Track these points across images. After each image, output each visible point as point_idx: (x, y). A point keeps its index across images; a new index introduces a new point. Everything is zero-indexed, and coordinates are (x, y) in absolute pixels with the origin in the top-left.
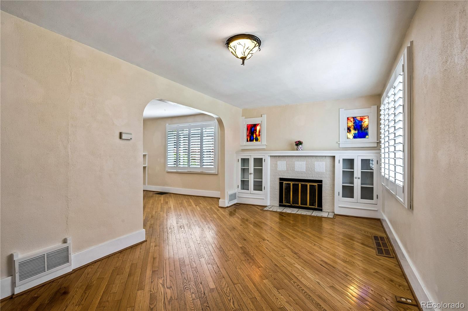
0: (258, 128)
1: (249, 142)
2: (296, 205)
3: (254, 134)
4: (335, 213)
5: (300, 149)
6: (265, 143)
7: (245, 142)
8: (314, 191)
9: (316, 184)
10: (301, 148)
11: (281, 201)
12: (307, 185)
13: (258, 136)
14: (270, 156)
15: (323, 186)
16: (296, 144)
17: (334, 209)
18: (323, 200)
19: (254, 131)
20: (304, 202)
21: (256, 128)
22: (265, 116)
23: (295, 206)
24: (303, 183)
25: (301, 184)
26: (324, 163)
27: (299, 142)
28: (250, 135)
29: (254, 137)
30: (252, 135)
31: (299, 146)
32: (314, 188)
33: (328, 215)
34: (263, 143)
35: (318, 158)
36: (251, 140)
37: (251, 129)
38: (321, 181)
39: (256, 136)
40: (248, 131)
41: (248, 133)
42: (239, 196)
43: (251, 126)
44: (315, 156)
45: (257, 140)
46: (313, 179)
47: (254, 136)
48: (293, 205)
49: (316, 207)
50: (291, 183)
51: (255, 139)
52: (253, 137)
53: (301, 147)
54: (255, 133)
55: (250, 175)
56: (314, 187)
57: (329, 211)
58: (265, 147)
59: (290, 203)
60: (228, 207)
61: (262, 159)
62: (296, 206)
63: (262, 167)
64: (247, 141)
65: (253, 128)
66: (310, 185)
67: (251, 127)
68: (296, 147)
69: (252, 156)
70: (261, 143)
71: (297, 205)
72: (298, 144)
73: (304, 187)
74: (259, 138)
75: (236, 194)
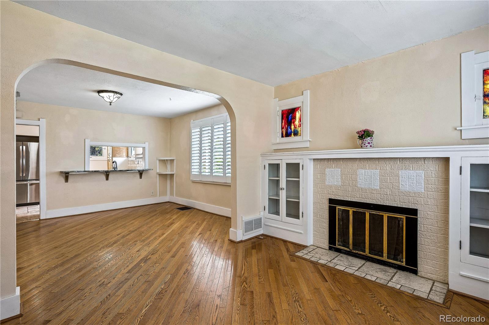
0: (298, 115)
1: (285, 138)
2: (359, 252)
3: (292, 124)
4: (451, 287)
5: (366, 145)
6: (309, 139)
7: (279, 139)
8: (398, 230)
9: (403, 217)
10: (369, 143)
11: (332, 240)
12: (383, 216)
13: (297, 127)
14: (314, 159)
15: (419, 222)
16: (359, 136)
17: (447, 276)
18: (418, 251)
19: (291, 119)
20: (376, 248)
21: (296, 114)
22: (308, 93)
23: (357, 254)
24: (374, 212)
25: (370, 213)
26: (422, 173)
27: (364, 131)
28: (286, 126)
29: (293, 130)
30: (289, 127)
31: (365, 140)
32: (399, 223)
33: (431, 289)
34: (305, 139)
35: (407, 163)
36: (288, 135)
37: (288, 117)
38: (414, 212)
39: (295, 127)
40: (283, 121)
41: (283, 124)
42: (265, 223)
43: (288, 112)
44: (400, 158)
45: (296, 134)
46: (396, 205)
47: (293, 127)
48: (354, 251)
49: (404, 264)
50: (351, 210)
51: (294, 133)
52: (291, 129)
53: (369, 141)
54: (294, 123)
55: (280, 191)
56: (399, 221)
57: (434, 277)
58: (307, 145)
59: (348, 248)
60: (241, 242)
61: (299, 164)
62: (361, 255)
63: (299, 178)
64: (282, 136)
65: (291, 115)
66: (388, 216)
67: (287, 114)
68: (359, 142)
69: (284, 160)
70: (302, 138)
71: (361, 252)
72: (362, 136)
73: (377, 221)
74: (299, 129)
75: (261, 219)
